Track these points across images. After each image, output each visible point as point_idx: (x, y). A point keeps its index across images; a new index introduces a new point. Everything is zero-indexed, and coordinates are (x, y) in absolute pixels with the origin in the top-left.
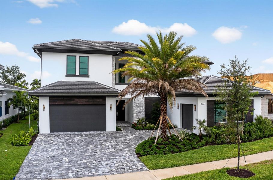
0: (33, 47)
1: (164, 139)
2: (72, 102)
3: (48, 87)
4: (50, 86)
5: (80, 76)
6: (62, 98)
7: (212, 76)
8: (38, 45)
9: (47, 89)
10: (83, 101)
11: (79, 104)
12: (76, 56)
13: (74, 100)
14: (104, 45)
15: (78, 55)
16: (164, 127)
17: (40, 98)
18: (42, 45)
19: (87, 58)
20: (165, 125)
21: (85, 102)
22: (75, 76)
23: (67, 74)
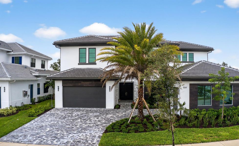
0: (53, 43)
1: (140, 118)
2: (79, 84)
3: (62, 72)
4: (64, 72)
5: (90, 64)
6: (72, 81)
7: (204, 61)
8: (57, 42)
9: (61, 74)
10: (87, 83)
11: (84, 86)
12: (86, 48)
13: (80, 83)
14: (109, 38)
15: (87, 48)
16: (140, 108)
17: (55, 81)
18: (61, 41)
19: (95, 49)
20: (141, 106)
21: (90, 84)
22: (85, 64)
23: (79, 62)
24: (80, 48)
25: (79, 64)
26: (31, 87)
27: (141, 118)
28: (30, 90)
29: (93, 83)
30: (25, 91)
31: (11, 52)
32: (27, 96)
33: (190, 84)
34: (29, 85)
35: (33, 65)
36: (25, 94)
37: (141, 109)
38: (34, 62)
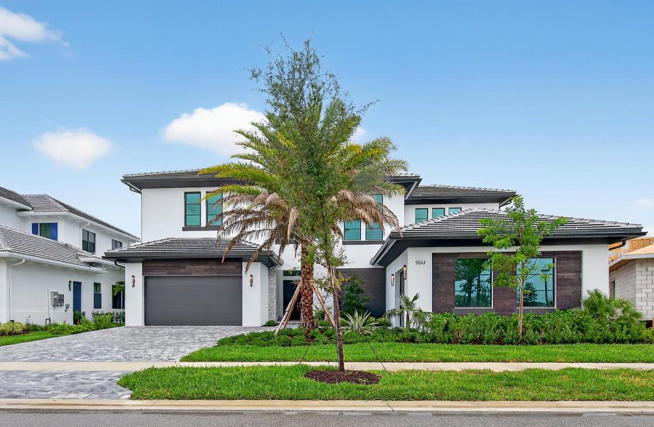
2: (182, 271)
5: (209, 228)
12: (200, 193)
15: (203, 191)
17: (126, 266)
21: (205, 270)
22: (199, 228)
23: (185, 225)
24: (186, 193)
25: (184, 229)
26: (77, 287)
27: (307, 328)
28: (71, 293)
29: (214, 267)
30: (55, 293)
31: (28, 210)
32: (64, 307)
33: (434, 255)
34: (70, 282)
35: (89, 246)
36: (59, 301)
37: (308, 307)
38: (91, 240)
